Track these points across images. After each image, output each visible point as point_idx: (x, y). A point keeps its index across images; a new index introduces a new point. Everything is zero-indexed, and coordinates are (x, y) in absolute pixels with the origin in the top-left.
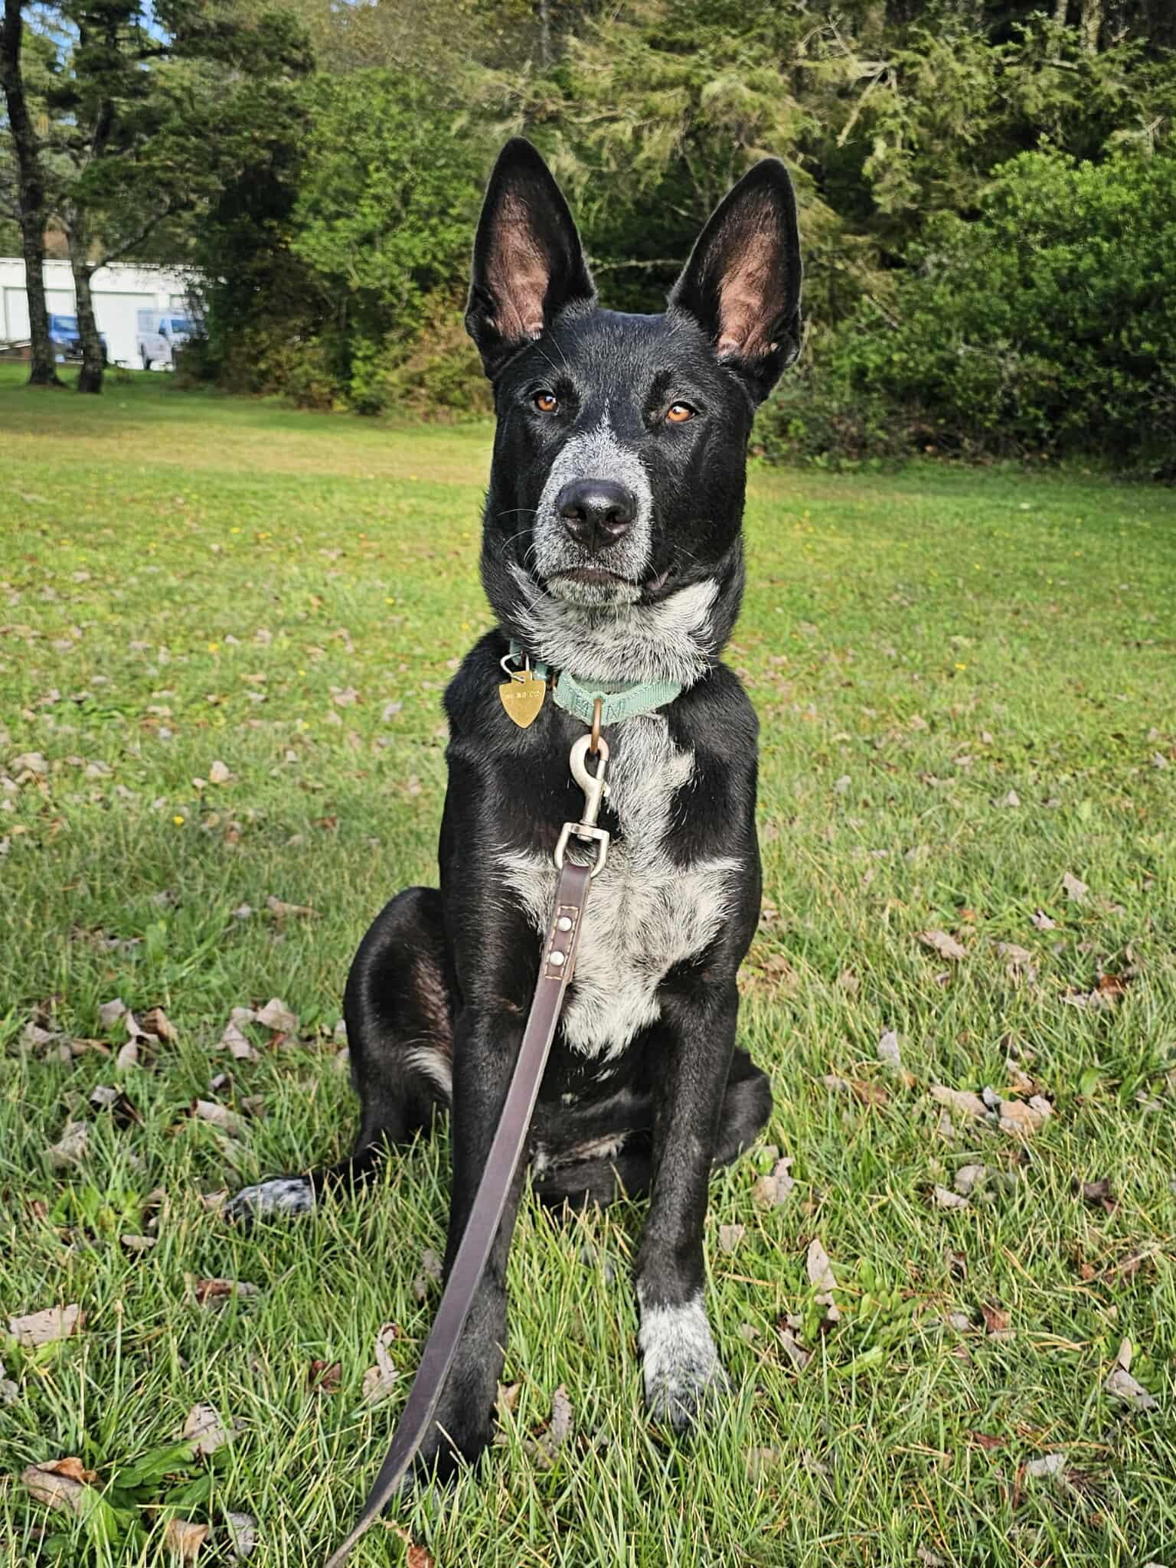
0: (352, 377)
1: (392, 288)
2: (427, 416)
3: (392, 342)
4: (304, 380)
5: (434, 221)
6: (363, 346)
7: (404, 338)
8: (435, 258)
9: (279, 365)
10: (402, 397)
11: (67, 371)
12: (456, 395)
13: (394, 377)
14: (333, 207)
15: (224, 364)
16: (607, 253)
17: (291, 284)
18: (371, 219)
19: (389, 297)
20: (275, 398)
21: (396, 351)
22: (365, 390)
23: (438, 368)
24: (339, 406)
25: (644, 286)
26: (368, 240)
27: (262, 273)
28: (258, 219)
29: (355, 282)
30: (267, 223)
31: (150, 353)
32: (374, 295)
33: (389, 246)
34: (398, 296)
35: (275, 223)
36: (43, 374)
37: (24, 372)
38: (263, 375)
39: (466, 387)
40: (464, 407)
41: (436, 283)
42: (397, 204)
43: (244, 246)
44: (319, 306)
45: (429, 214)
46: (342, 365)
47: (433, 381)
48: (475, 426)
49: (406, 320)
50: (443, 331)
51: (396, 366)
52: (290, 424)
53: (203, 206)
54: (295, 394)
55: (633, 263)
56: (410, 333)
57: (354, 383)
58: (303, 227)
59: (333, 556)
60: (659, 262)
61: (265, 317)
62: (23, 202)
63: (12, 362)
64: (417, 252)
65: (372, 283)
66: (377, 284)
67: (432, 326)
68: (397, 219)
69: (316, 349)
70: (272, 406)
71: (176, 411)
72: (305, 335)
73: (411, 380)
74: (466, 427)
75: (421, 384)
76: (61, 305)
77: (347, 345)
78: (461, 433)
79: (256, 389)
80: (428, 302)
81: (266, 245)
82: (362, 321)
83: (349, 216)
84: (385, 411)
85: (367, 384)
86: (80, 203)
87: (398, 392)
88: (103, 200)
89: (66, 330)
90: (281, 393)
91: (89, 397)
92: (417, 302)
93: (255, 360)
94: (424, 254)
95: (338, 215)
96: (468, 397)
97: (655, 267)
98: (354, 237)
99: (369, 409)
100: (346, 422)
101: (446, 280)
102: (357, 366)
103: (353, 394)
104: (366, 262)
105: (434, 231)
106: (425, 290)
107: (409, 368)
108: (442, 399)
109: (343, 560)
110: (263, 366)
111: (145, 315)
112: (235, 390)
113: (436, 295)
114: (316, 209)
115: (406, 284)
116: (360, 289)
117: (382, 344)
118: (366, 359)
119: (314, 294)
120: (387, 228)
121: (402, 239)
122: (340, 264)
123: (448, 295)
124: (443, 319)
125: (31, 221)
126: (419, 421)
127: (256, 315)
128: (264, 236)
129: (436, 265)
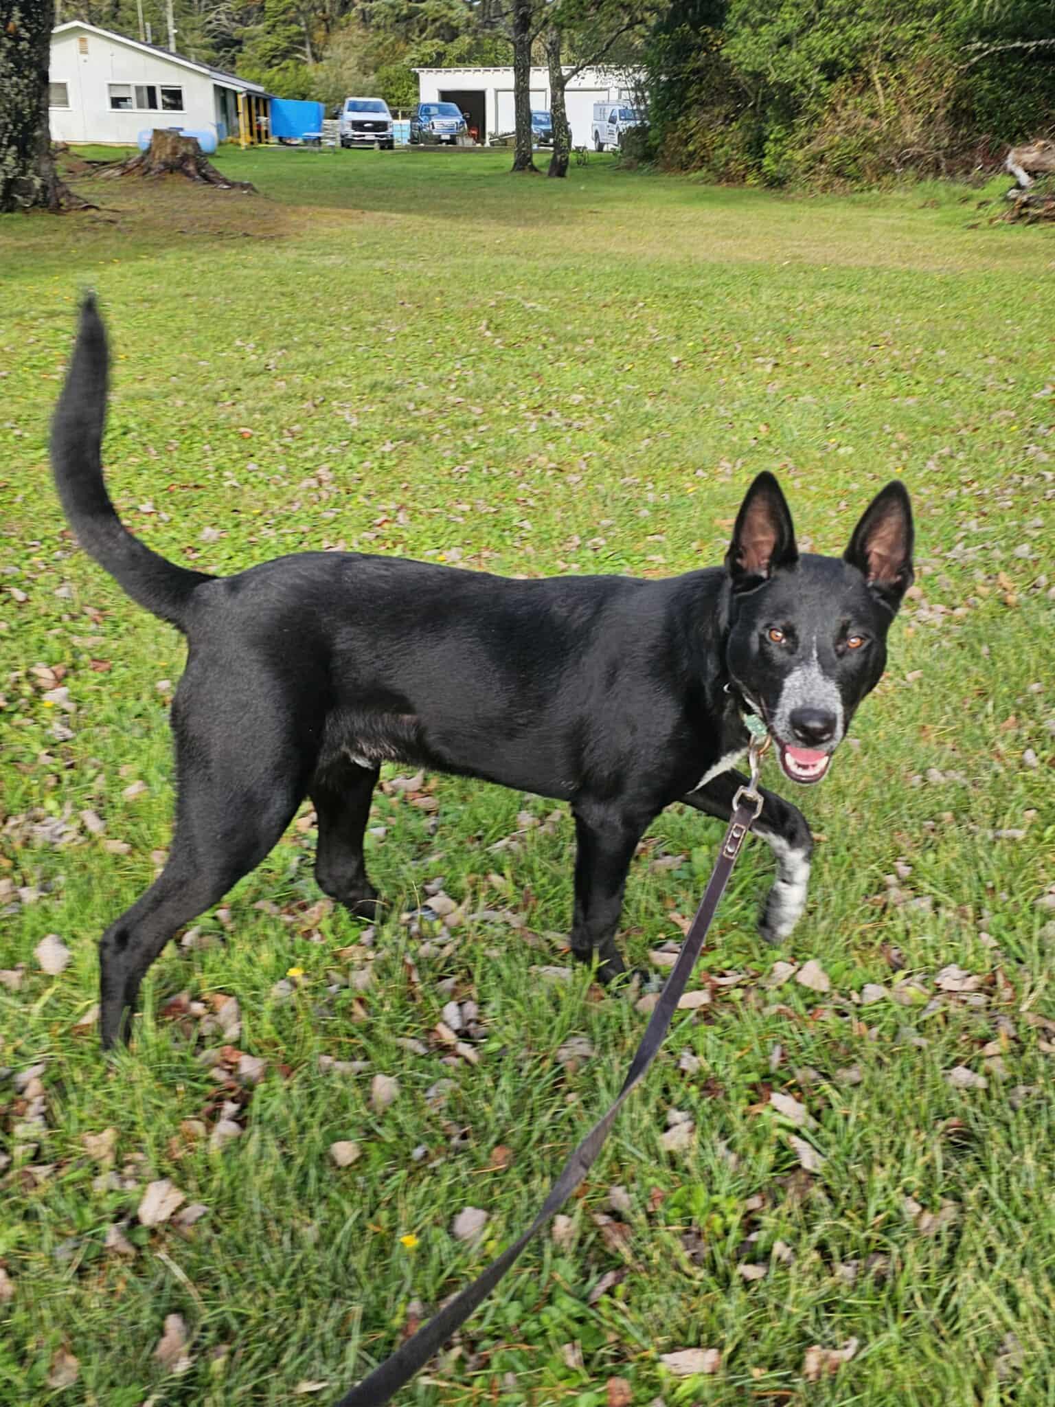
0: (764, 156)
1: (803, 82)
2: (824, 188)
3: (800, 126)
4: (724, 160)
5: (843, 21)
6: (775, 130)
7: (810, 122)
8: (841, 52)
9: (704, 146)
10: (805, 172)
11: (542, 157)
12: (852, 168)
13: (799, 156)
14: (759, 16)
15: (660, 148)
16: (995, 37)
17: (717, 79)
18: (790, 24)
19: (800, 88)
20: (699, 174)
21: (803, 133)
22: (774, 167)
23: (838, 147)
24: (751, 180)
25: (1026, 64)
26: (786, 41)
27: (695, 71)
28: (695, 26)
29: (772, 78)
30: (703, 30)
31: (602, 139)
32: (788, 88)
33: (803, 45)
34: (808, 87)
35: (709, 30)
36: (524, 163)
37: (509, 159)
38: (691, 155)
39: (860, 161)
40: (858, 179)
41: (841, 74)
42: (813, 9)
43: (682, 50)
44: (740, 96)
45: (839, 16)
46: (756, 146)
47: (833, 159)
48: (866, 195)
49: (812, 107)
50: (844, 114)
51: (802, 147)
52: (711, 199)
53: (653, 20)
54: (715, 170)
55: (1018, 44)
56: (816, 117)
57: (766, 161)
58: (733, 34)
59: (769, 368)
60: (1042, 42)
61: (696, 107)
62: (516, 27)
63: (500, 151)
64: (827, 49)
65: (787, 78)
66: (791, 79)
67: (835, 110)
68: (812, 21)
69: (736, 133)
70: (696, 182)
71: (622, 191)
72: (728, 120)
73: (814, 158)
74: (857, 196)
75: (822, 161)
76: (540, 103)
77: (761, 129)
78: (853, 202)
79: (684, 167)
80: (832, 91)
81: (700, 48)
82: (776, 109)
83: (772, 22)
84: (790, 185)
85: (776, 162)
86: (560, 27)
87: (802, 167)
88: (577, 23)
89: (541, 123)
90: (705, 170)
91: (557, 180)
92: (823, 91)
93: (686, 143)
94: (833, 50)
95: (763, 22)
96: (862, 170)
97: (1038, 46)
98: (775, 39)
99: (776, 183)
100: (757, 195)
101: (850, 71)
102: (769, 146)
103: (764, 170)
104: (782, 60)
105: (842, 30)
106: (831, 79)
107: (813, 147)
108: (838, 173)
109: (777, 370)
110: (691, 148)
111: (601, 108)
112: (668, 168)
113: (840, 84)
114: (744, 18)
115: (815, 77)
116: (775, 83)
117: (791, 128)
118: (777, 141)
119: (737, 88)
120: (803, 30)
121: (815, 39)
122: (761, 64)
123: (850, 82)
124: (845, 104)
125: (521, 42)
126: (818, 192)
127: (688, 107)
128: (699, 40)
129: (843, 59)
